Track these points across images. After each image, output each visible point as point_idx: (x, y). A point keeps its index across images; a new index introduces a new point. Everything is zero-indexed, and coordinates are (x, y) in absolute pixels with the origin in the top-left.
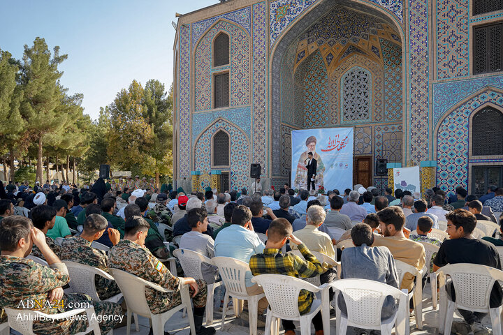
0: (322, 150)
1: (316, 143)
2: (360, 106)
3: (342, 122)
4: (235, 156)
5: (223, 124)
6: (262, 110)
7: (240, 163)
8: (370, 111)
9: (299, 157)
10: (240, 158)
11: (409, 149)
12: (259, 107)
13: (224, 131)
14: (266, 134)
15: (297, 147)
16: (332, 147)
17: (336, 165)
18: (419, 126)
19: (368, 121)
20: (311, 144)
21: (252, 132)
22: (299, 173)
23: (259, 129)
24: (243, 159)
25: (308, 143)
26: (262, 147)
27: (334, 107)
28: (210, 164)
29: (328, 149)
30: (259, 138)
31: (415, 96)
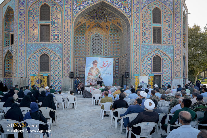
0: (100, 67)
1: (97, 63)
2: (98, 49)
3: (91, 55)
4: (53, 67)
5: (46, 51)
6: (69, 46)
7: (56, 71)
9: (89, 69)
10: (56, 68)
12: (67, 44)
13: (47, 54)
14: (71, 58)
15: (88, 65)
16: (105, 66)
17: (106, 73)
19: (102, 55)
20: (95, 64)
21: (63, 56)
22: (89, 76)
23: (67, 55)
24: (58, 69)
25: (94, 63)
26: (69, 64)
27: (88, 48)
28: (38, 70)
29: (103, 66)
30: (67, 59)
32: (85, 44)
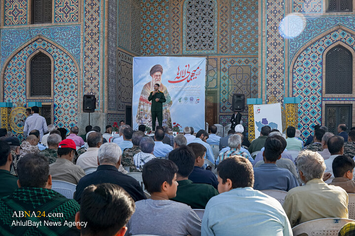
0: (169, 82)
1: (162, 72)
2: (204, 36)
3: (185, 52)
4: (59, 85)
5: (44, 45)
6: (95, 30)
7: (66, 93)
8: (215, 42)
9: (142, 88)
10: (66, 87)
11: (265, 84)
12: (92, 26)
13: (45, 52)
14: (101, 60)
15: (140, 77)
16: (181, 78)
17: (186, 99)
18: (275, 60)
19: (213, 52)
20: (157, 73)
21: (82, 56)
22: (142, 107)
23: (92, 53)
24: (70, 89)
25: (152, 72)
26: (95, 75)
27: (176, 34)
28: (25, 94)
29: (177, 80)
30: (92, 64)
31: (271, 28)
32: (167, 24)
